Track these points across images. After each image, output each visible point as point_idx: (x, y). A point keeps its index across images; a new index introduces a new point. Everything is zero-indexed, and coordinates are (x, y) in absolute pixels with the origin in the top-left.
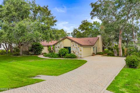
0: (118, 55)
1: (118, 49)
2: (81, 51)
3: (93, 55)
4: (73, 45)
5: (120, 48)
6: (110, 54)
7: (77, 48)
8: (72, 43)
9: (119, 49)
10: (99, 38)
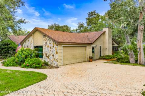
0: (136, 61)
1: (135, 51)
2: (57, 53)
3: (91, 60)
4: (46, 43)
5: (140, 48)
6: (122, 58)
7: (52, 47)
8: (44, 38)
9: (138, 50)
10: (105, 32)
